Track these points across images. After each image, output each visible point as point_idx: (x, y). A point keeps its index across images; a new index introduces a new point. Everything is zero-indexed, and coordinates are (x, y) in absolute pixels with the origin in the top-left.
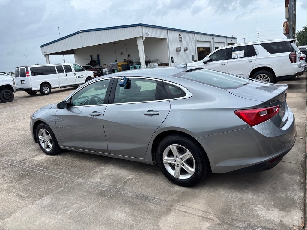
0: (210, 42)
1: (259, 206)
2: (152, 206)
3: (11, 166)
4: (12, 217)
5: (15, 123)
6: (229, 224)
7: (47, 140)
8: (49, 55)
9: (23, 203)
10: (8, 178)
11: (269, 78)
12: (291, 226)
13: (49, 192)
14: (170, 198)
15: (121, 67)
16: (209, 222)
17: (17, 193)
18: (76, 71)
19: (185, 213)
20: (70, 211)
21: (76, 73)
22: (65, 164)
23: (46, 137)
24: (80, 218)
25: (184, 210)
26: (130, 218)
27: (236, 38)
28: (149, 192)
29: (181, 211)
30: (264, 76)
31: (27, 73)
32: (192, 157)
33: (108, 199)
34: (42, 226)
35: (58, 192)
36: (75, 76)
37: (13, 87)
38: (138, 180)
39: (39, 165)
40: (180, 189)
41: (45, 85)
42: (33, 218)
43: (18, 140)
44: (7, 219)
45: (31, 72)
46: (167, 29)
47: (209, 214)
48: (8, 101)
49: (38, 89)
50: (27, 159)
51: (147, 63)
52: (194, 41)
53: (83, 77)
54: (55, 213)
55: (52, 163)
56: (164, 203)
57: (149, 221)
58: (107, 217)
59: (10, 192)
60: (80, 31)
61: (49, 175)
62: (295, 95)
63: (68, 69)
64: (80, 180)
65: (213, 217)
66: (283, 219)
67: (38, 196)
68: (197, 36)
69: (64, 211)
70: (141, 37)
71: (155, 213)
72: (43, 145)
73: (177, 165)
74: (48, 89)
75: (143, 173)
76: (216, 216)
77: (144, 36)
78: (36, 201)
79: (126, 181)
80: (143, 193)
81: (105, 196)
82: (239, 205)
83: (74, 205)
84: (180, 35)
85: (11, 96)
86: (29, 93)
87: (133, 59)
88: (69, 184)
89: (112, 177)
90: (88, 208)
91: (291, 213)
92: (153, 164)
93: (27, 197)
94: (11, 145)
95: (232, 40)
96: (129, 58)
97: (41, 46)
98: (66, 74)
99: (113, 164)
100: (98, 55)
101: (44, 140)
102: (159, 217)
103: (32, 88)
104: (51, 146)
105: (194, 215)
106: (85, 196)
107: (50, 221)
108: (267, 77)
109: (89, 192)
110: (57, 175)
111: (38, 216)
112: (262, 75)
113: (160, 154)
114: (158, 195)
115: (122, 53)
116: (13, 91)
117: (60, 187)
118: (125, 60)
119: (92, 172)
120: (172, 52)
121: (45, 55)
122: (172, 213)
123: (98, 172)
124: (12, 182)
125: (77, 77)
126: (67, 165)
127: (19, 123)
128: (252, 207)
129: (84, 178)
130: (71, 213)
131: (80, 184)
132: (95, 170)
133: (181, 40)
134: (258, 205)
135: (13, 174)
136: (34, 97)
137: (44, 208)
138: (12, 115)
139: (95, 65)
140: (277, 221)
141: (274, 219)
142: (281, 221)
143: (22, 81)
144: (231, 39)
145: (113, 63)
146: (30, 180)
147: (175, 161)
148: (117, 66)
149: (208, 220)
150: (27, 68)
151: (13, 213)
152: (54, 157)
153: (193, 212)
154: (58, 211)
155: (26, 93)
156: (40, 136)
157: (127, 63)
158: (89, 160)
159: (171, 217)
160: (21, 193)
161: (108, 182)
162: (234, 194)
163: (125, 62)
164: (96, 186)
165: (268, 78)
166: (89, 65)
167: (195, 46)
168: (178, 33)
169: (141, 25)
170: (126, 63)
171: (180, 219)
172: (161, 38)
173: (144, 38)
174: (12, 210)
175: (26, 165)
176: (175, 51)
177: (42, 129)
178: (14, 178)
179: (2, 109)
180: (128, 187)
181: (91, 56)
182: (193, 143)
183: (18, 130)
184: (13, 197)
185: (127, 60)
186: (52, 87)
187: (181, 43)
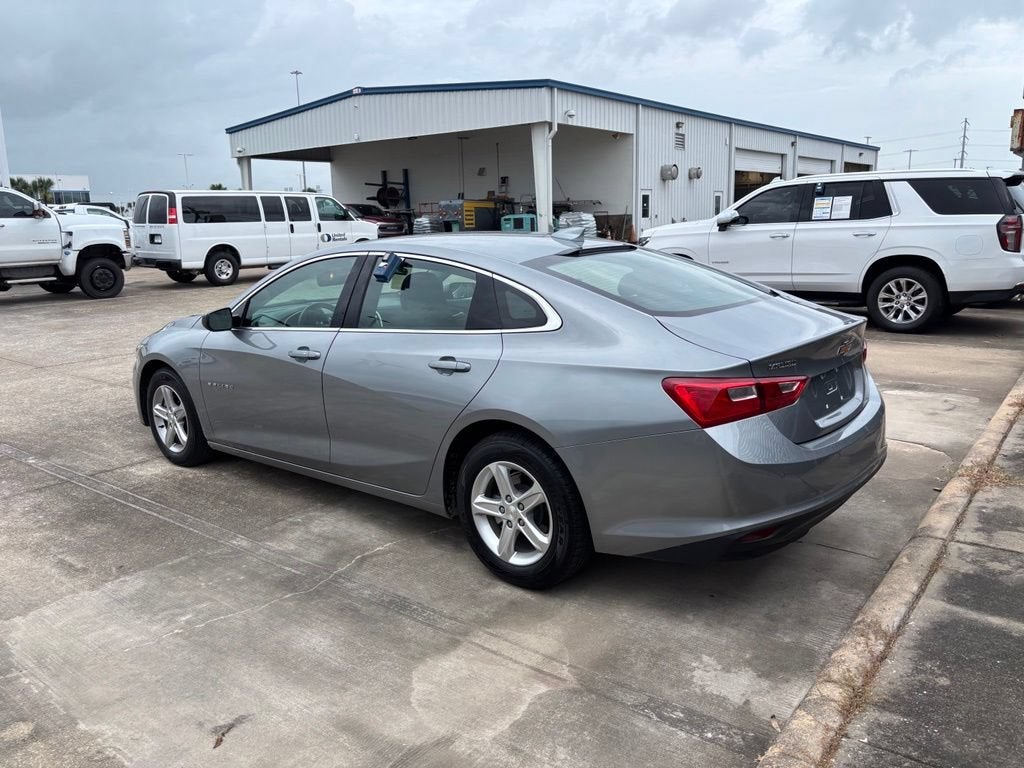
0: (783, 156)
1: (705, 658)
2: (410, 628)
3: (63, 484)
4: (31, 615)
5: (110, 364)
6: (599, 695)
7: (173, 420)
8: (252, 160)
9: (69, 583)
10: (46, 516)
11: (925, 292)
12: (767, 718)
13: (145, 564)
14: (472, 612)
15: (473, 217)
16: (548, 684)
17: (60, 556)
18: (323, 217)
19: (494, 656)
20: (188, 617)
21: (323, 223)
22: (214, 494)
23: (174, 409)
24: (207, 637)
25: (495, 649)
26: (341, 651)
27: (879, 149)
28: (420, 591)
29: (484, 648)
30: (909, 285)
31: (171, 213)
32: (544, 504)
33: (298, 599)
34: (103, 645)
35: (172, 566)
36: (320, 234)
37: (125, 252)
38: (400, 557)
39: (141, 488)
40: (509, 592)
41: (223, 254)
42: (85, 623)
43: (103, 415)
44: (18, 620)
45: (184, 212)
46: (638, 102)
47: (558, 664)
48: (106, 294)
49: (200, 264)
50: (112, 471)
51: (559, 209)
52: (727, 149)
53: (343, 239)
54: (146, 617)
55: (180, 489)
56: (447, 624)
57: (389, 663)
58: (278, 643)
59: (42, 552)
60: (355, 92)
61: (160, 519)
62: (998, 357)
63: (299, 211)
64: (241, 542)
65: (565, 672)
66: (755, 700)
67: (114, 569)
68: (737, 131)
69: (172, 614)
70: (546, 122)
71: (412, 646)
72: (163, 433)
73: (508, 521)
74: (229, 266)
75: (422, 541)
76: (574, 670)
77: (558, 120)
78: (106, 581)
79: (368, 556)
80: (402, 593)
81: (294, 589)
82: (652, 651)
83: (201, 603)
84: (678, 125)
85: (115, 281)
86: (170, 274)
87: (514, 194)
88: (206, 549)
89: (330, 544)
90: (238, 615)
91: (786, 685)
92: (446, 516)
93: (85, 570)
94: (81, 427)
95: (861, 154)
96: (504, 189)
97: (231, 131)
98: (292, 226)
99: (349, 507)
100: (406, 172)
101: (166, 418)
102: (420, 658)
103: (180, 261)
104: (184, 437)
105: (516, 662)
106: (240, 584)
107: (127, 637)
108: (920, 291)
109: (254, 576)
110: (183, 520)
111: (97, 619)
112: (903, 281)
113: (464, 485)
114: (442, 602)
115: (481, 172)
116: (123, 266)
117: (180, 552)
118: (491, 193)
119: (281, 525)
120: (646, 178)
121: (240, 159)
122: (460, 651)
123: (298, 524)
124: (54, 526)
125: (326, 238)
126: (218, 498)
127: (120, 365)
128: (685, 658)
129: (254, 539)
130: (187, 622)
131: (237, 552)
132: (290, 520)
133: (681, 141)
134: (704, 656)
135: (62, 506)
136: (186, 291)
137: (121, 601)
138: (108, 338)
139: (395, 203)
140: (737, 701)
141: (730, 696)
142: (747, 702)
143: (152, 237)
144: (859, 151)
145: (448, 202)
146: (104, 528)
147: (501, 508)
148: (459, 211)
149: (548, 678)
150: (172, 196)
151: (36, 606)
152: (190, 473)
153: (518, 655)
154: (155, 614)
155: (162, 276)
156: (158, 407)
157: (496, 204)
158: (286, 489)
159: (451, 661)
160: (69, 559)
161: (316, 555)
162: (653, 621)
163: (488, 200)
164: (279, 561)
165: (924, 295)
166: (375, 203)
167: (727, 164)
168: (675, 119)
169: (550, 84)
170: (491, 205)
171: (475, 667)
172: (615, 130)
173: (555, 128)
174: (36, 598)
175: (106, 486)
176: (658, 176)
177: (162, 387)
178: (63, 517)
179: (82, 318)
180: (365, 573)
181: (384, 174)
182: (550, 462)
183: (111, 385)
184: (47, 567)
185: (497, 194)
186: (244, 261)
187: (679, 153)
